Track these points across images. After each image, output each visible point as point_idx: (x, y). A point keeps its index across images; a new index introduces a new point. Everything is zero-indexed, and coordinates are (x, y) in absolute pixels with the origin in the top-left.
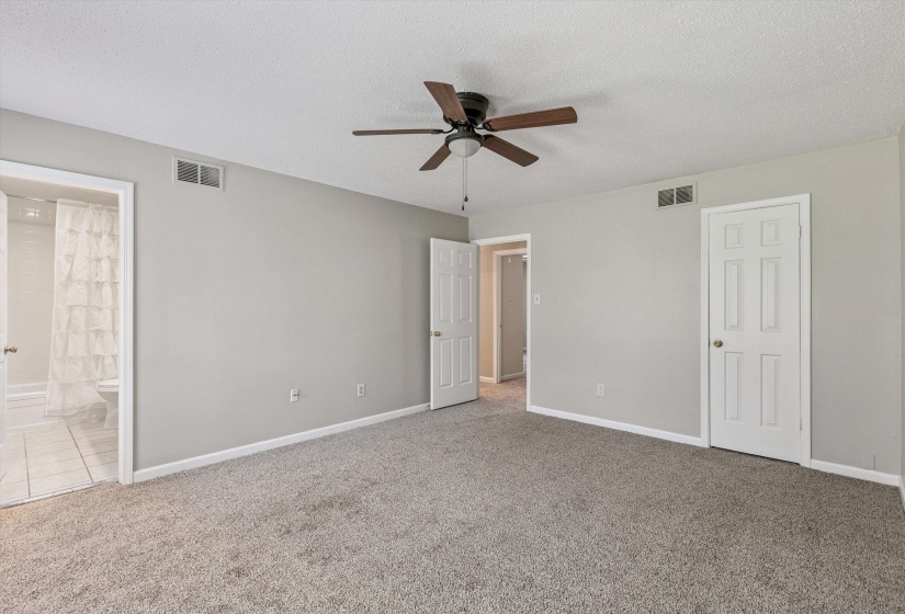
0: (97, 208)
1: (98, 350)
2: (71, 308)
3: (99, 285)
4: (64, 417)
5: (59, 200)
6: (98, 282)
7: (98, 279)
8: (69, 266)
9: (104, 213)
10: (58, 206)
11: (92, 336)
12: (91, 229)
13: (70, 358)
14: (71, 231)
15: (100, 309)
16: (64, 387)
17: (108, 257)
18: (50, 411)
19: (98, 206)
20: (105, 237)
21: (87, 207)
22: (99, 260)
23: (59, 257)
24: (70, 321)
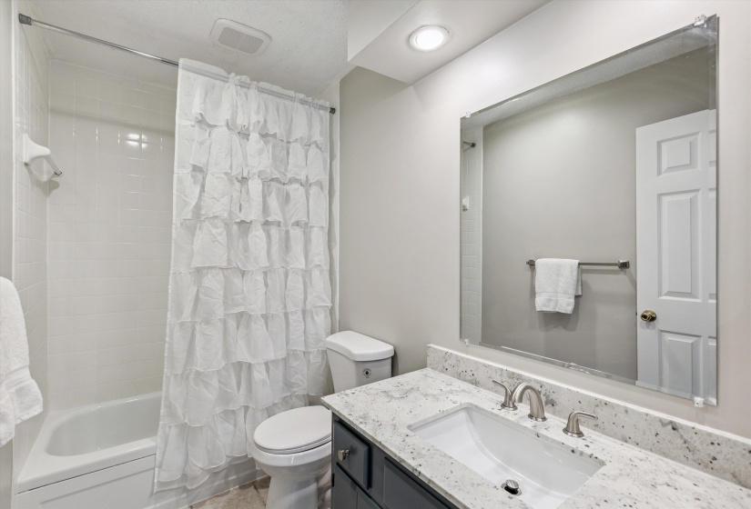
0: (242, 85)
1: (242, 354)
2: (199, 272)
3: (244, 225)
4: (185, 490)
5: (181, 61)
6: (243, 222)
7: (242, 216)
8: (197, 190)
9: (253, 93)
10: (181, 72)
11: (232, 323)
12: (234, 117)
13: (198, 374)
14: (201, 121)
15: (243, 273)
16: (187, 432)
17: (260, 174)
18: (161, 484)
19: (245, 78)
20: (254, 136)
21: (225, 80)
22: (244, 180)
23: (181, 172)
24: (197, 299)
